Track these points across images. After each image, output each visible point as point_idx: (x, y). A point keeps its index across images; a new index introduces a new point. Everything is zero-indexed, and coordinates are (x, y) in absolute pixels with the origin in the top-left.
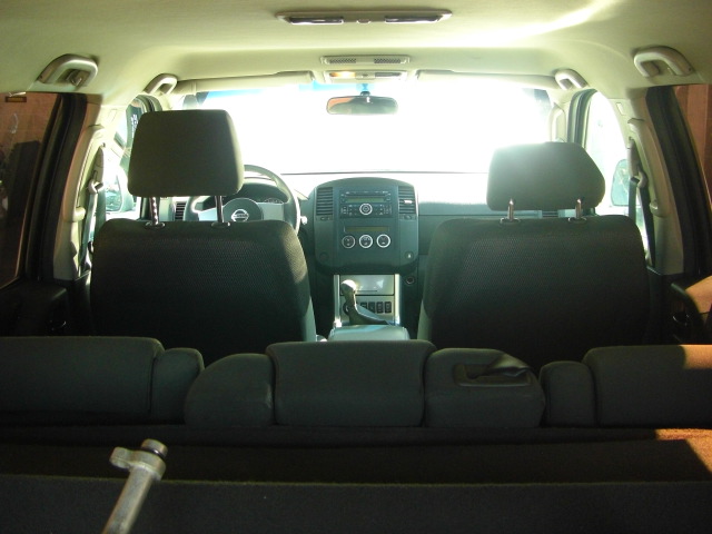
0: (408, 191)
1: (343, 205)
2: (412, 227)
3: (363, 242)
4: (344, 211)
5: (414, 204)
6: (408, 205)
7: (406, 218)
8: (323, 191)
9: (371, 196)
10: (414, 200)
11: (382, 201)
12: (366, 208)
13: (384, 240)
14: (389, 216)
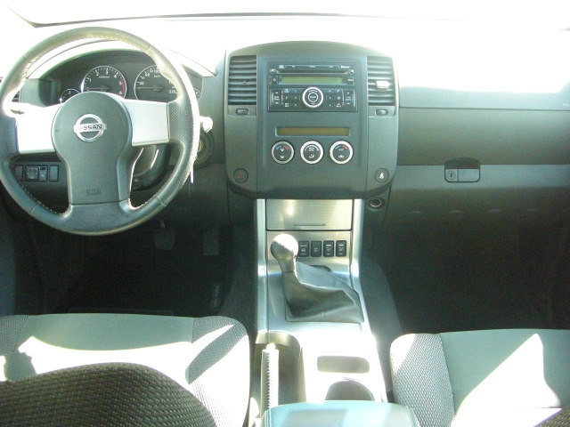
0: (381, 64)
1: (275, 88)
2: (386, 128)
3: (307, 154)
4: (274, 98)
5: (393, 87)
6: (383, 91)
7: (378, 113)
8: (241, 62)
9: (320, 72)
10: (392, 81)
11: (339, 82)
12: (313, 94)
13: (341, 152)
14: (349, 109)
